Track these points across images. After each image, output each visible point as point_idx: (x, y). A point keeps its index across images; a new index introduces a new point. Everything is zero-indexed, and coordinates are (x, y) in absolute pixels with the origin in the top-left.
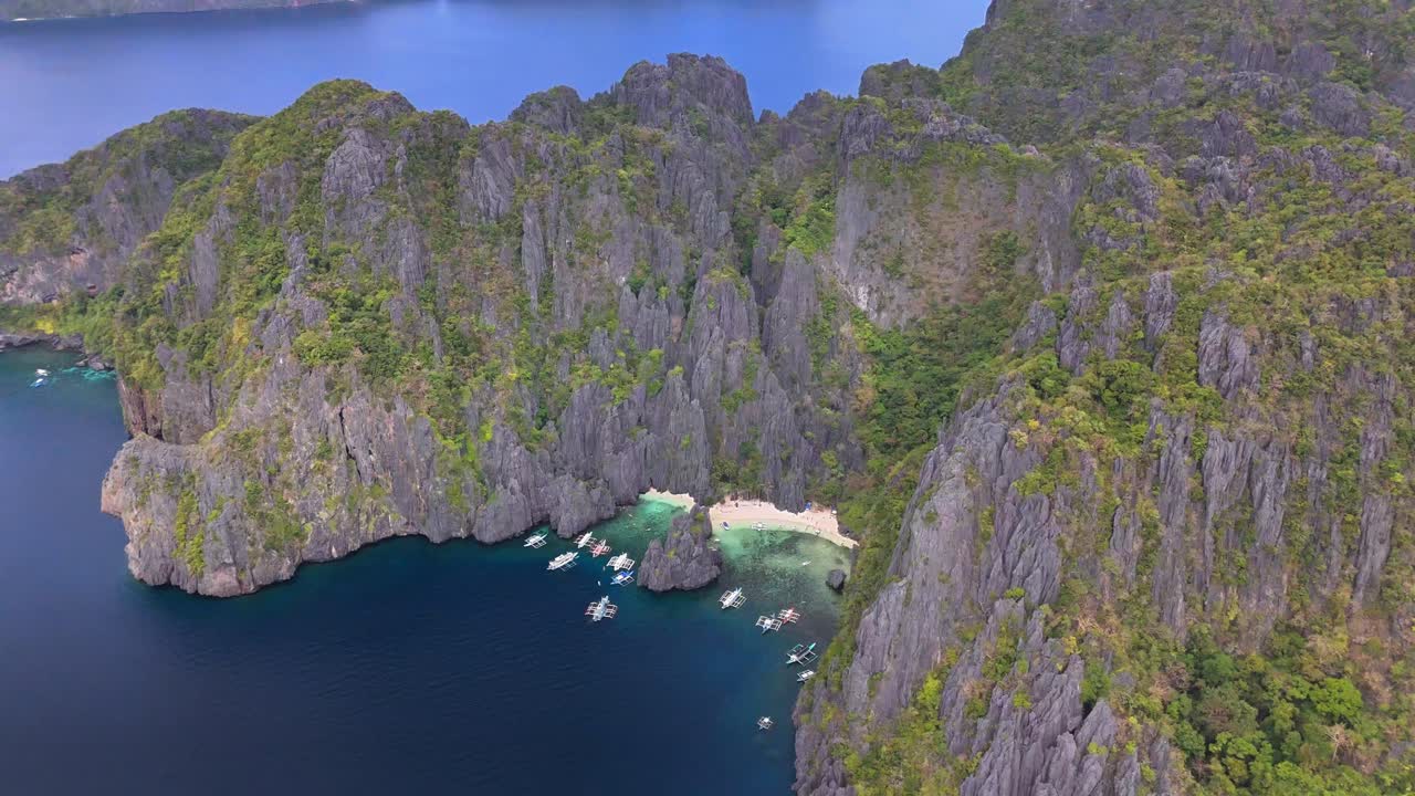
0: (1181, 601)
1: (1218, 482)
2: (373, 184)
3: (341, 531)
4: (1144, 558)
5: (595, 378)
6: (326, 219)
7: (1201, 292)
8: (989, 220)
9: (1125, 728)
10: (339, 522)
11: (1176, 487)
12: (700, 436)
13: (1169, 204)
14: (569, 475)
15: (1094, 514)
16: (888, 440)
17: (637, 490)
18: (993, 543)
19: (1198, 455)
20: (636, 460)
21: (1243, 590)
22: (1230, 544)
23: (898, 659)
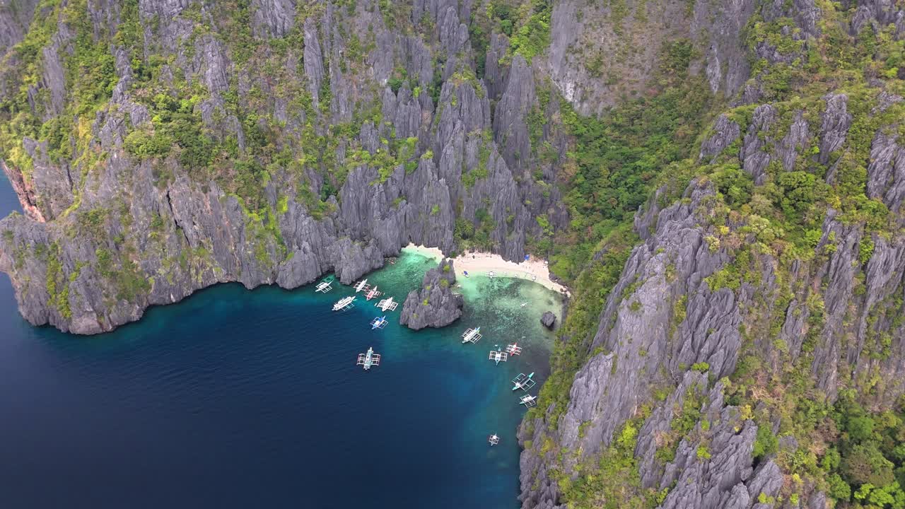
0: (834, 372)
1: (879, 281)
2: (181, 6)
3: (176, 282)
4: (809, 338)
5: (365, 162)
6: (145, 35)
7: (874, 115)
8: (670, 31)
9: (789, 483)
10: (174, 276)
11: (842, 284)
12: (446, 205)
13: (830, 24)
14: (347, 238)
15: (771, 305)
16: (588, 205)
17: (399, 245)
18: (685, 325)
19: (865, 259)
20: (398, 224)
21: (885, 363)
22: (880, 327)
23: (603, 412)
